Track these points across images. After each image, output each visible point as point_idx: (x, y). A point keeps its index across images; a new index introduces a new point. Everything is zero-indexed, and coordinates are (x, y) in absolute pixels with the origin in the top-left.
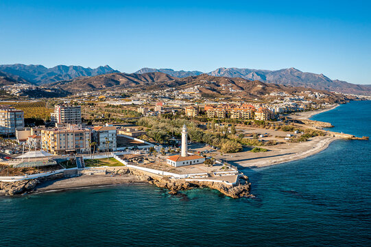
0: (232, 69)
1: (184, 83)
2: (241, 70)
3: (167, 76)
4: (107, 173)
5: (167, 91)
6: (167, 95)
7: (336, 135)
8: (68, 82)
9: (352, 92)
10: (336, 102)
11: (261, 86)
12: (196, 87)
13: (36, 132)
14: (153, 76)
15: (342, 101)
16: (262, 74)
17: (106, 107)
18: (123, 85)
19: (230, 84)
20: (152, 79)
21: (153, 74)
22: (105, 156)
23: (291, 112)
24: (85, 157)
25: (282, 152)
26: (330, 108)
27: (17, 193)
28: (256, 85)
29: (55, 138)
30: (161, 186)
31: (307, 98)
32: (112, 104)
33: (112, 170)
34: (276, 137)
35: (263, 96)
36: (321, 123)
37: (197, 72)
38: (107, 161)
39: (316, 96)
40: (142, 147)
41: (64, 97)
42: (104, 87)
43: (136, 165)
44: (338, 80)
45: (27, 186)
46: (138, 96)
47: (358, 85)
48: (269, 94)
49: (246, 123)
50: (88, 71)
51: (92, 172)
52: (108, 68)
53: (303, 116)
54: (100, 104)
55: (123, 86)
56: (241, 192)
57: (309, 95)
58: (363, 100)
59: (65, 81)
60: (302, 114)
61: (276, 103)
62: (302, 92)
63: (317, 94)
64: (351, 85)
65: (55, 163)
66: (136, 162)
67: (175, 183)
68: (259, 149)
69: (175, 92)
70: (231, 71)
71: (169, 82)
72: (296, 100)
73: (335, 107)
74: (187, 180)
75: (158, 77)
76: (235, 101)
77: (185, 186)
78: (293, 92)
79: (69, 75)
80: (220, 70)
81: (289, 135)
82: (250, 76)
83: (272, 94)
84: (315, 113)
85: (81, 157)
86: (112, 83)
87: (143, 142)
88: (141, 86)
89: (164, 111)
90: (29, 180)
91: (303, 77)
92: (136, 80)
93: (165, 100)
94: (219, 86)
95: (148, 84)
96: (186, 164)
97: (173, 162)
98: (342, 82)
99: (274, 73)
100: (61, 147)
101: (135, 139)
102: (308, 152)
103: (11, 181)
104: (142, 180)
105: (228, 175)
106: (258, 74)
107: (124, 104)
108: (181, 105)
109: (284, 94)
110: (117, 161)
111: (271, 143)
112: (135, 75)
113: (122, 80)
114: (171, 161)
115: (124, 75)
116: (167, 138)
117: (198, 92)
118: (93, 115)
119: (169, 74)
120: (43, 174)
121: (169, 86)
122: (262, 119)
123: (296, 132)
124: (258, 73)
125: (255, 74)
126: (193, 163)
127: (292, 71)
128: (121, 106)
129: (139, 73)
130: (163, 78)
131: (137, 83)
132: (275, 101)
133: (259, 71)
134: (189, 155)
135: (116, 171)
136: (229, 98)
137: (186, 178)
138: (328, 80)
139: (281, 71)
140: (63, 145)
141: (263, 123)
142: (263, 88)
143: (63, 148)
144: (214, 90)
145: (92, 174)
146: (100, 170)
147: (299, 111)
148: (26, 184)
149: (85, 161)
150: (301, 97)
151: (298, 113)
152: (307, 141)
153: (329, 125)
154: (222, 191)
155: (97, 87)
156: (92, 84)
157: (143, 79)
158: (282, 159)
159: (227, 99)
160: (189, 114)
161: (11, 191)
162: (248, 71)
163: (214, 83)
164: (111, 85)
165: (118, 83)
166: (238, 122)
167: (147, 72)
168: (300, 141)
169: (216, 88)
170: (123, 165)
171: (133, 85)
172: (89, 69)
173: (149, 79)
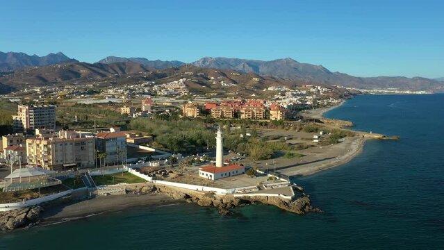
0: (219, 58)
1: (164, 76)
2: (230, 59)
3: (142, 66)
4: (127, 191)
5: (146, 86)
6: (146, 91)
7: (365, 136)
8: (8, 74)
9: (353, 86)
10: (341, 97)
11: (257, 80)
12: (181, 80)
13: (11, 142)
14: (123, 66)
15: (346, 96)
16: (255, 65)
17: (73, 106)
18: (85, 78)
19: (221, 77)
20: (122, 70)
21: (124, 64)
22: (117, 169)
23: (300, 110)
24: (92, 172)
25: (319, 156)
26: (338, 103)
27: (19, 226)
28: (251, 78)
29: (49, 149)
30: (206, 205)
31: (310, 94)
32: (82, 102)
33: (133, 188)
34: (302, 139)
35: (260, 91)
36: (341, 121)
37: (177, 63)
38: (122, 176)
39: (319, 91)
40: (157, 156)
41: (7, 93)
42: (59, 80)
43: (162, 180)
44: (338, 72)
45: (29, 215)
46: (111, 91)
47: (359, 78)
48: (267, 88)
49: (261, 124)
50: (35, 59)
51: (109, 192)
52: (61, 55)
53: (315, 114)
54: (64, 102)
55: (86, 80)
56: (305, 207)
57: (312, 90)
58: (366, 94)
59: (4, 73)
60: (313, 111)
61: (278, 99)
62: (303, 86)
63: (319, 88)
64: (351, 78)
65: (59, 182)
66: (160, 176)
67: (222, 200)
68: (292, 154)
69: (155, 86)
70: (219, 61)
71: (146, 75)
72: (299, 95)
73: (342, 102)
74: (235, 195)
75: (130, 69)
76: (231, 96)
77: (236, 202)
78: (293, 87)
79: (7, 65)
80: (205, 60)
81: (316, 137)
82: (240, 67)
83: (271, 89)
84: (325, 110)
85: (87, 174)
86: (71, 75)
87: (153, 150)
88: (110, 79)
89: (154, 110)
90: (30, 207)
91: (300, 68)
92: (101, 71)
93: (145, 96)
94: (209, 79)
95: (118, 77)
96: (224, 176)
97: (209, 174)
98: (342, 74)
99: (267, 63)
100: (57, 161)
101: (141, 147)
102: (347, 155)
103: (4, 210)
104: (177, 198)
105: (280, 186)
106: (249, 65)
107: (98, 102)
108: (173, 103)
109: (284, 88)
110: (134, 176)
111: (301, 147)
112: (100, 65)
113: (83, 71)
114: (205, 173)
115: (85, 65)
116: (185, 144)
117: (184, 86)
118: (62, 117)
119: (143, 64)
120: (44, 198)
121: (147, 79)
122: (279, 119)
123: (321, 133)
124: (250, 63)
125: (246, 65)
126: (232, 174)
127: (289, 61)
128: (95, 105)
129: (104, 62)
130: (137, 69)
131: (103, 75)
132: (276, 96)
133: (251, 61)
134: (225, 165)
135: (138, 189)
136: (222, 94)
137: (233, 193)
138: (328, 72)
139: (275, 61)
140: (60, 159)
141: (281, 122)
142: (260, 82)
143: (60, 163)
144: (203, 84)
145: (108, 194)
146: (117, 189)
147: (308, 108)
148: (27, 213)
149: (94, 177)
150: (304, 92)
151: (308, 111)
152: (338, 142)
153: (349, 123)
154: (283, 207)
155: (50, 81)
156: (43, 76)
157: (111, 71)
158: (324, 165)
159: (220, 95)
160: (190, 114)
161: (9, 224)
162: (238, 61)
163: (201, 76)
164: (69, 78)
165: (77, 75)
166: (251, 123)
167: (114, 61)
168: (331, 143)
169: (205, 81)
170: (145, 181)
171: (99, 77)
172: (35, 57)
173: (118, 70)
